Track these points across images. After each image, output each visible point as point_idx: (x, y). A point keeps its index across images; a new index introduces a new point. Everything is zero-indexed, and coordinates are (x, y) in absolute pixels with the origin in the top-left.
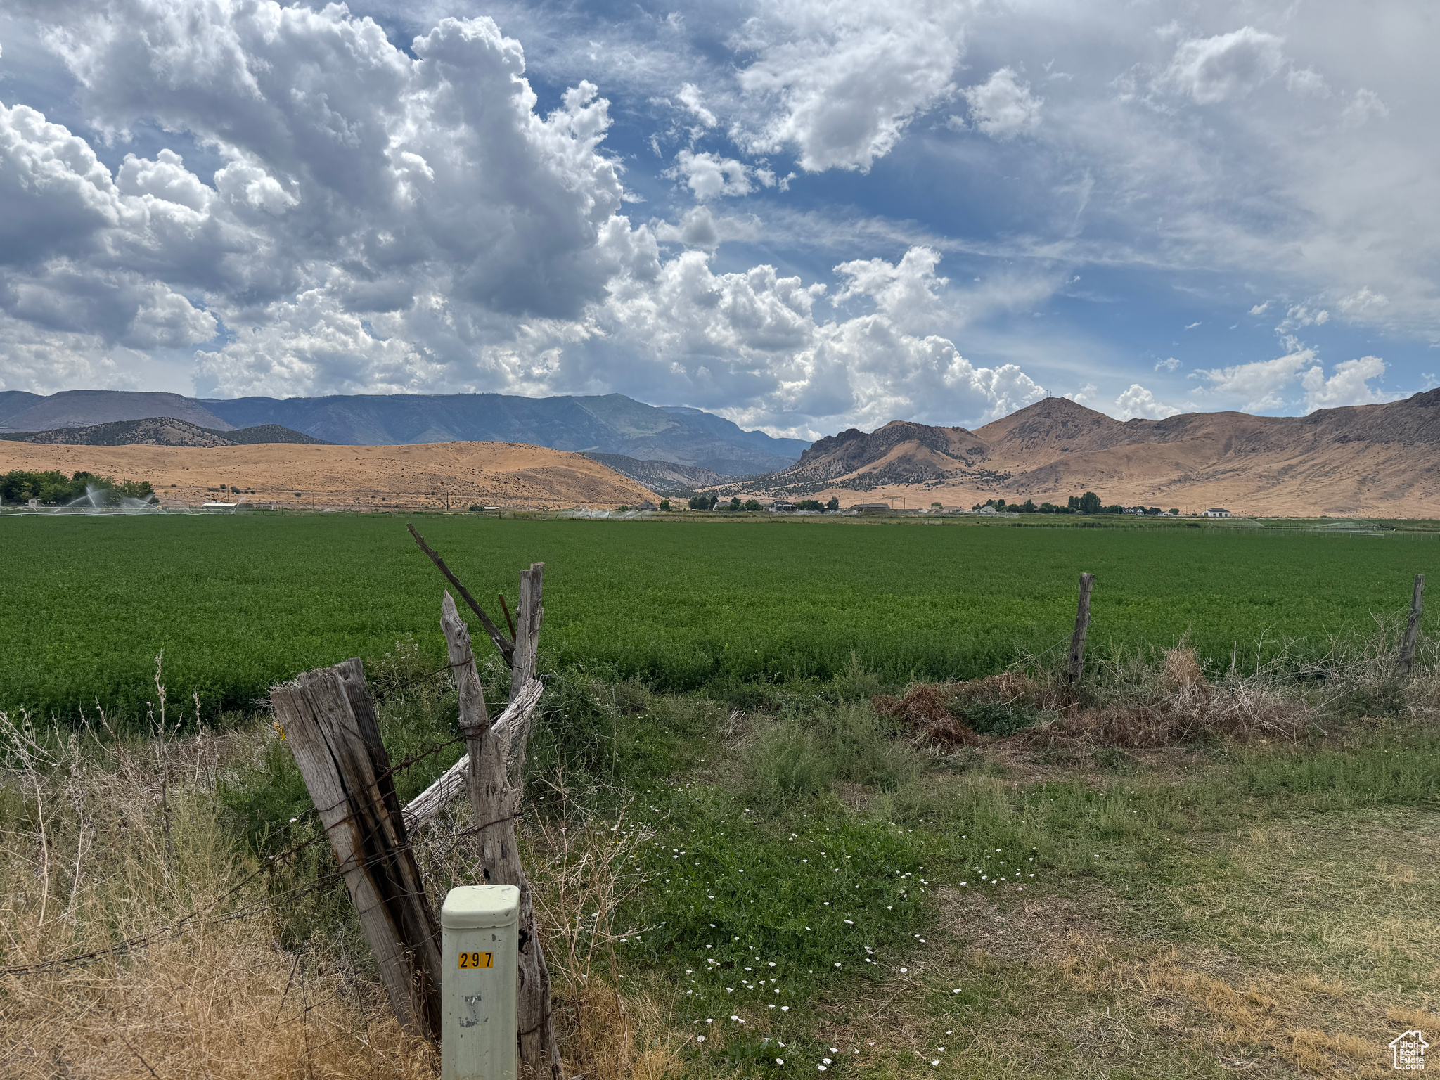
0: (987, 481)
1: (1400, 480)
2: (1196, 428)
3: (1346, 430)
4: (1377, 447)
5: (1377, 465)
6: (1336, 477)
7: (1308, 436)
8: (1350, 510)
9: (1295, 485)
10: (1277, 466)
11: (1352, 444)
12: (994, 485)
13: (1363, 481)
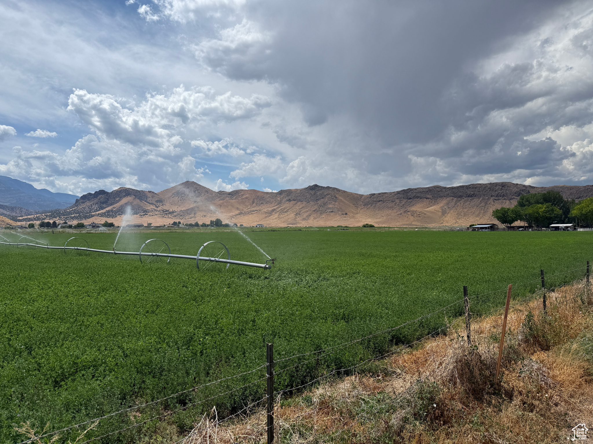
0: (166, 214)
1: (307, 214)
2: (243, 195)
3: (290, 197)
4: (299, 203)
5: (300, 209)
6: (289, 213)
7: (279, 199)
8: (295, 224)
9: (276, 215)
10: (270, 209)
11: (292, 202)
12: (169, 215)
13: (296, 215)
